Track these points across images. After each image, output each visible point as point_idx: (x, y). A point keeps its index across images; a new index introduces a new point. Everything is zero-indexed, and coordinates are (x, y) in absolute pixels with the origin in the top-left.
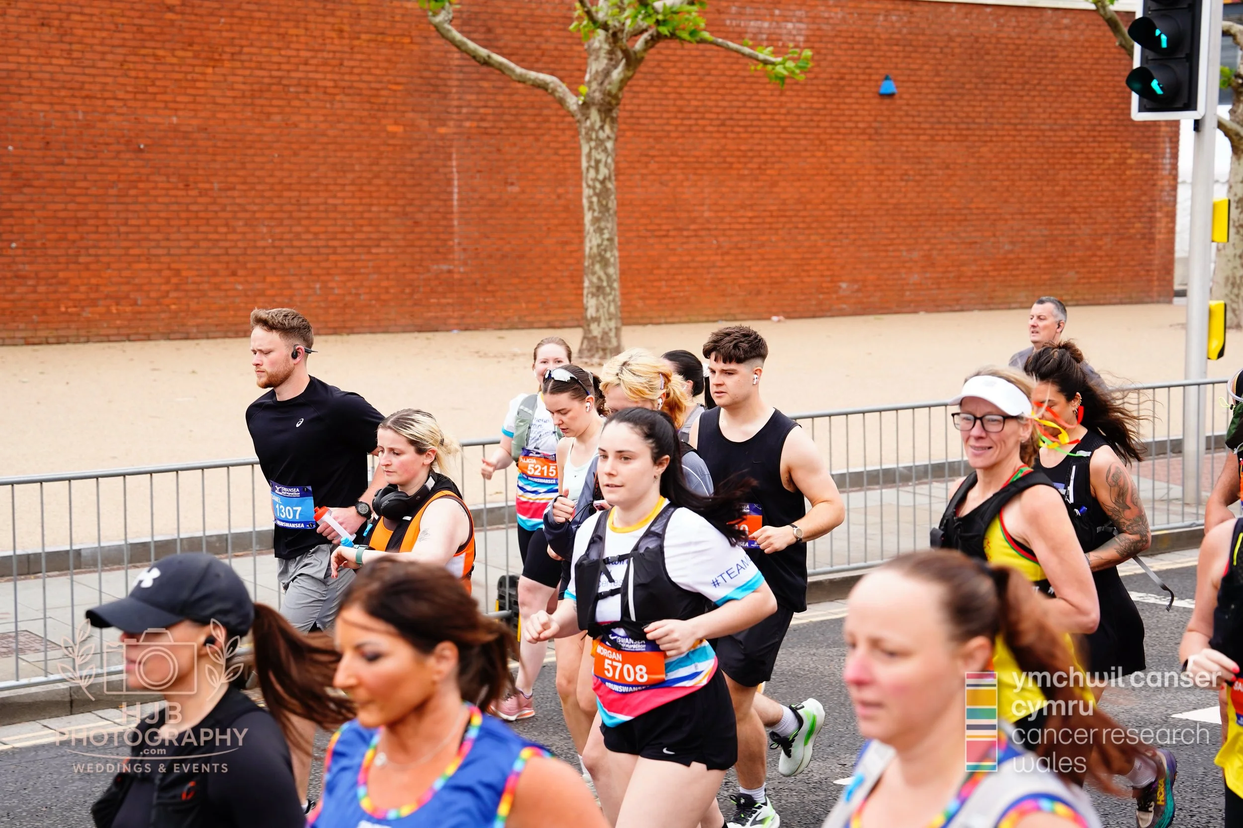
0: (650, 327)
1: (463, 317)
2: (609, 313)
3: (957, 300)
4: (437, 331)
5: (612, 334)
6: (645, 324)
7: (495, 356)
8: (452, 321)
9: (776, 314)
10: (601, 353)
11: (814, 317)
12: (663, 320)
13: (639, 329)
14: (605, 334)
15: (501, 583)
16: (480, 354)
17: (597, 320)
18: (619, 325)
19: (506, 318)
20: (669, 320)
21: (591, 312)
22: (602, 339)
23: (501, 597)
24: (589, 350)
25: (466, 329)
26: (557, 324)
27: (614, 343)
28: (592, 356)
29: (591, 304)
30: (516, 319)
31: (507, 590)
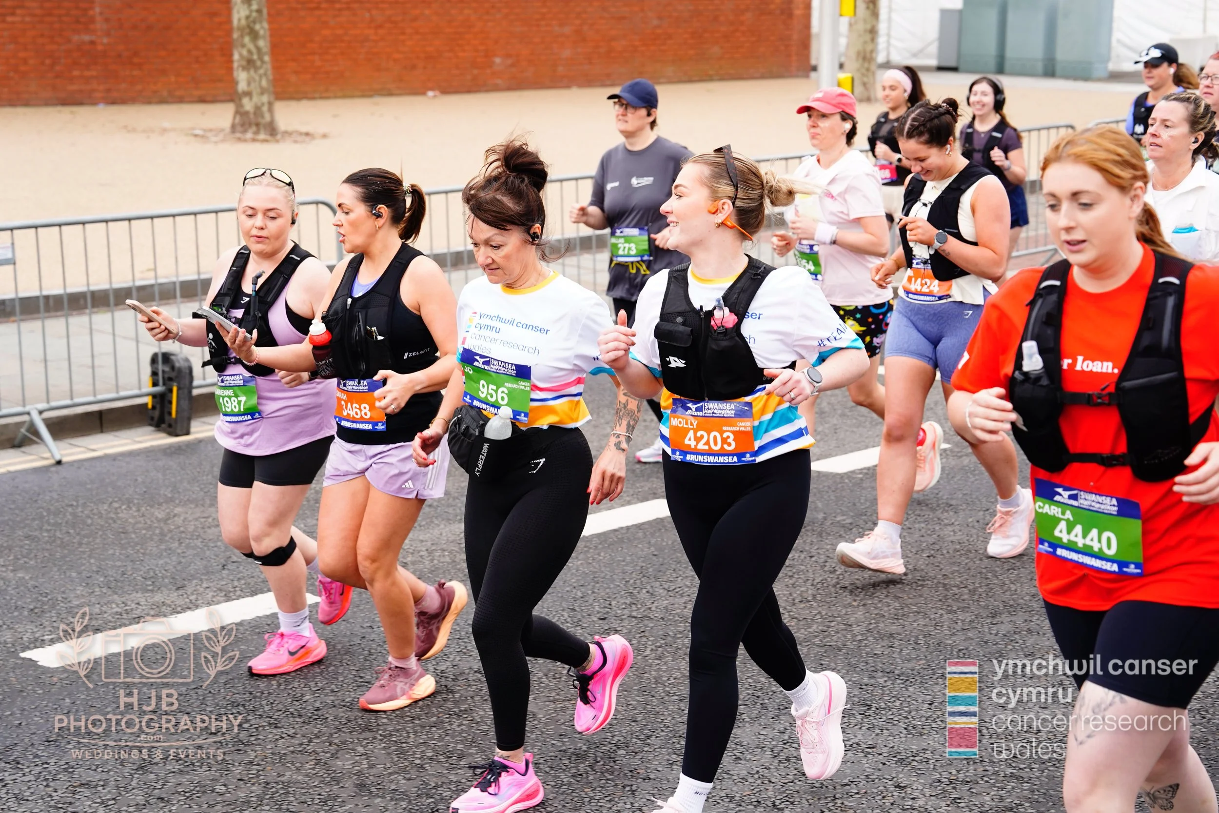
0: (305, 103)
1: (109, 90)
2: (261, 87)
3: (608, 76)
4: (80, 103)
5: (265, 109)
6: (299, 99)
7: (144, 131)
8: (98, 95)
9: (432, 89)
10: (254, 128)
11: (469, 91)
12: (317, 95)
13: (293, 104)
14: (258, 109)
15: (154, 360)
16: (129, 129)
17: (248, 94)
18: (272, 98)
19: (155, 92)
20: (324, 95)
21: (242, 86)
22: (255, 113)
23: (154, 374)
24: (243, 125)
25: (113, 102)
26: (208, 98)
27: (267, 117)
28: (245, 131)
29: (242, 78)
30: (165, 93)
31: (160, 367)
